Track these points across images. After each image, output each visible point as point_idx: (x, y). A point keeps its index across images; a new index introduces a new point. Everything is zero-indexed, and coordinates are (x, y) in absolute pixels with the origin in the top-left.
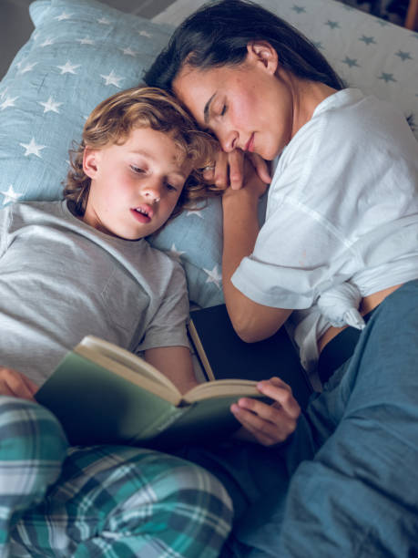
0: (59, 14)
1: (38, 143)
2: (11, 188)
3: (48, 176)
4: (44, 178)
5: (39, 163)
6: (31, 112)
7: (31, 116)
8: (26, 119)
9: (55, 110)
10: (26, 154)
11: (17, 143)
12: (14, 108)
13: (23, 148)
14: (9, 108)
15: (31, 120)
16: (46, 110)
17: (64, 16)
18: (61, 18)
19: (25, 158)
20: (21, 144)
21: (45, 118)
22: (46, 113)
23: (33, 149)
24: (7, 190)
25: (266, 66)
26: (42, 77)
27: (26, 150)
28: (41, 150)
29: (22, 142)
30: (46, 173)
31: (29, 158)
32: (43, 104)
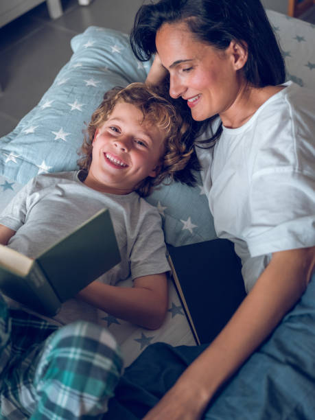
0: (85, 43)
1: (65, 131)
2: (44, 163)
3: (70, 154)
4: (67, 156)
5: (65, 145)
6: (63, 110)
7: (62, 113)
8: (58, 115)
9: (79, 109)
10: (56, 139)
11: (50, 131)
12: (50, 108)
13: (54, 135)
14: (47, 108)
15: (61, 115)
16: (72, 109)
17: (89, 44)
18: (87, 45)
19: (54, 141)
20: (53, 132)
21: (71, 114)
22: (72, 111)
23: (61, 135)
24: (40, 164)
25: (236, 62)
26: (72, 87)
27: (55, 136)
28: (67, 136)
29: (54, 131)
30: (69, 152)
31: (57, 141)
32: (70, 105)
